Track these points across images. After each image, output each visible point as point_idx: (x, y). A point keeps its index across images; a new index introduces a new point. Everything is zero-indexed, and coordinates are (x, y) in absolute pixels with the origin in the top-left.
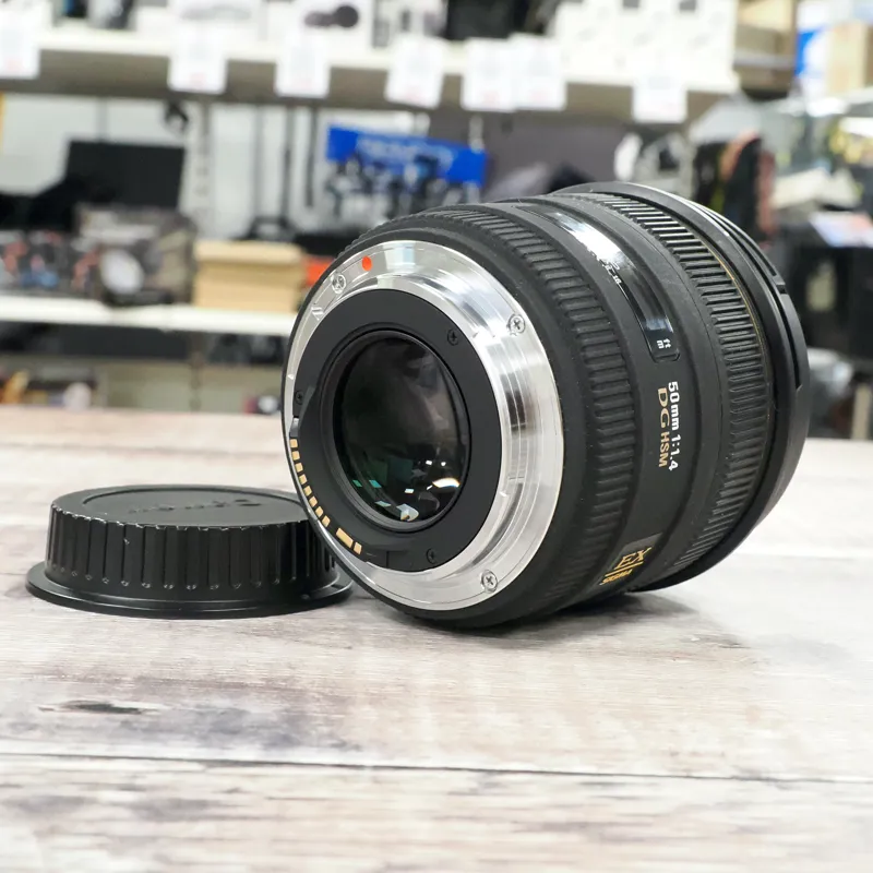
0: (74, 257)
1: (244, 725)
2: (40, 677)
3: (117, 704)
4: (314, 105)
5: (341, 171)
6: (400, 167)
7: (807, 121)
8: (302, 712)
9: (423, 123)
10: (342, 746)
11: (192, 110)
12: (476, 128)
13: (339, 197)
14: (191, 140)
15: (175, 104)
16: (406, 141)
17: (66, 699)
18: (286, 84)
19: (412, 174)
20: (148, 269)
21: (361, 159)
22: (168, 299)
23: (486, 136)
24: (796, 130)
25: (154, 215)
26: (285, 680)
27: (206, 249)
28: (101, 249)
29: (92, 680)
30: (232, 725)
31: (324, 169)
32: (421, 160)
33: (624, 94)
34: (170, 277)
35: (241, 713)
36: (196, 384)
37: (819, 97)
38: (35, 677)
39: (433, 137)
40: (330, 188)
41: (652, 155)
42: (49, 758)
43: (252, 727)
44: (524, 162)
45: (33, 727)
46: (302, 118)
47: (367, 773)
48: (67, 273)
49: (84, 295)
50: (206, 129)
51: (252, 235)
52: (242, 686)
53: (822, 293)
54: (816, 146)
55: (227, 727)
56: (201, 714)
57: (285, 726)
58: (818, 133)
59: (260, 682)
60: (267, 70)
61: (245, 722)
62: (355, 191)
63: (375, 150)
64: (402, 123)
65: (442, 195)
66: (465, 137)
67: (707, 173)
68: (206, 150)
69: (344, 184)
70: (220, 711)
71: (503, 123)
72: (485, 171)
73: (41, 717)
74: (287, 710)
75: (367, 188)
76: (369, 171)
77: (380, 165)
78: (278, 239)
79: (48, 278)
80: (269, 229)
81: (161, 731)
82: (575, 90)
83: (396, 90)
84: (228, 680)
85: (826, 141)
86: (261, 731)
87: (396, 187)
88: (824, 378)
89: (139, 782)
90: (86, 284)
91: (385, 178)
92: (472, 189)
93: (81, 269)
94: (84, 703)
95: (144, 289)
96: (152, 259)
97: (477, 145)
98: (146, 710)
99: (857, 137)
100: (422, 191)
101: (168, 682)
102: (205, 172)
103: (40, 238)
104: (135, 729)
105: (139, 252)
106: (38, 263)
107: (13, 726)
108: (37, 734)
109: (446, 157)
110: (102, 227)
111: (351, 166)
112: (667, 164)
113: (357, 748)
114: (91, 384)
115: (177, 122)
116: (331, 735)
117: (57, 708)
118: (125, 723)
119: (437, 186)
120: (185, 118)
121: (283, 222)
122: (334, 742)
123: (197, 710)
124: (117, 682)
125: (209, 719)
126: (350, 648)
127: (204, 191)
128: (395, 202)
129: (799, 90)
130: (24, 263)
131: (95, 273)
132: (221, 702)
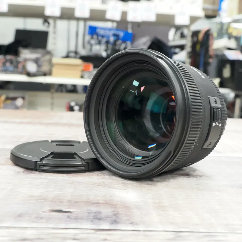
0: (18, 63)
1: (103, 217)
2: (40, 201)
3: (64, 210)
4: (85, 20)
5: (92, 38)
6: (109, 37)
7: (222, 24)
8: (118, 212)
9: (115, 25)
10: (132, 223)
11: (51, 21)
12: (130, 26)
13: (91, 45)
14: (51, 30)
15: (46, 19)
16: (110, 30)
17: (49, 208)
18: (78, 14)
19: (112, 39)
20: (39, 66)
21: (98, 35)
22: (45, 74)
23: (132, 28)
24: (219, 27)
25: (40, 51)
26: (110, 201)
27: (55, 60)
28: (26, 60)
29: (55, 202)
30: (99, 217)
31: (88, 37)
32: (115, 35)
33: (172, 17)
34: (45, 68)
35: (100, 213)
36: (52, 98)
37: (225, 17)
38: (38, 201)
39: (118, 29)
40: (89, 43)
41: (179, 34)
42: (49, 229)
43: (105, 217)
44: (143, 36)
45: (42, 218)
46: (81, 23)
47: (142, 233)
48: (16, 67)
49: (21, 73)
50: (55, 27)
51: (67, 56)
52: (98, 203)
53: (227, 73)
54: (224, 31)
55: (97, 218)
56: (89, 213)
57: (114, 217)
58: (225, 27)
59: (103, 202)
60: (72, 10)
61: (102, 215)
62: (96, 44)
63: (102, 32)
64: (109, 25)
65: (120, 45)
66: (127, 28)
67: (195, 39)
68: (55, 32)
69: (93, 42)
70: (94, 212)
71: (137, 25)
72: (132, 38)
73: (43, 215)
74: (113, 211)
75: (99, 43)
76: (100, 38)
77: (103, 36)
78: (75, 57)
79: (11, 68)
80: (72, 55)
81: (79, 219)
82: (158, 16)
83: (108, 16)
84: (94, 201)
85: (227, 30)
86: (108, 218)
87: (107, 42)
88: (227, 96)
89: (77, 237)
90: (22, 70)
91: (104, 40)
92: (129, 43)
93: (20, 66)
94: (54, 210)
95: (38, 72)
96: (40, 63)
97: (130, 31)
98: (73, 212)
99: (235, 28)
100: (115, 44)
101: (77, 202)
102: (55, 38)
103: (9, 57)
104: (71, 218)
105: (36, 61)
106: (8, 64)
107: (36, 218)
108: (44, 220)
109: (121, 34)
110: (26, 54)
111: (95, 37)
112: (182, 36)
113: (137, 224)
114: (23, 98)
115: (46, 24)
116: (128, 220)
117: (47, 211)
118: (68, 217)
119: (119, 42)
120: (49, 23)
121: (76, 53)
122: (130, 222)
123: (88, 212)
124: (62, 202)
125: (92, 215)
126: (125, 189)
127: (54, 44)
128: (107, 47)
129: (219, 15)
130: (4, 64)
131: (24, 67)
132: (94, 209)
